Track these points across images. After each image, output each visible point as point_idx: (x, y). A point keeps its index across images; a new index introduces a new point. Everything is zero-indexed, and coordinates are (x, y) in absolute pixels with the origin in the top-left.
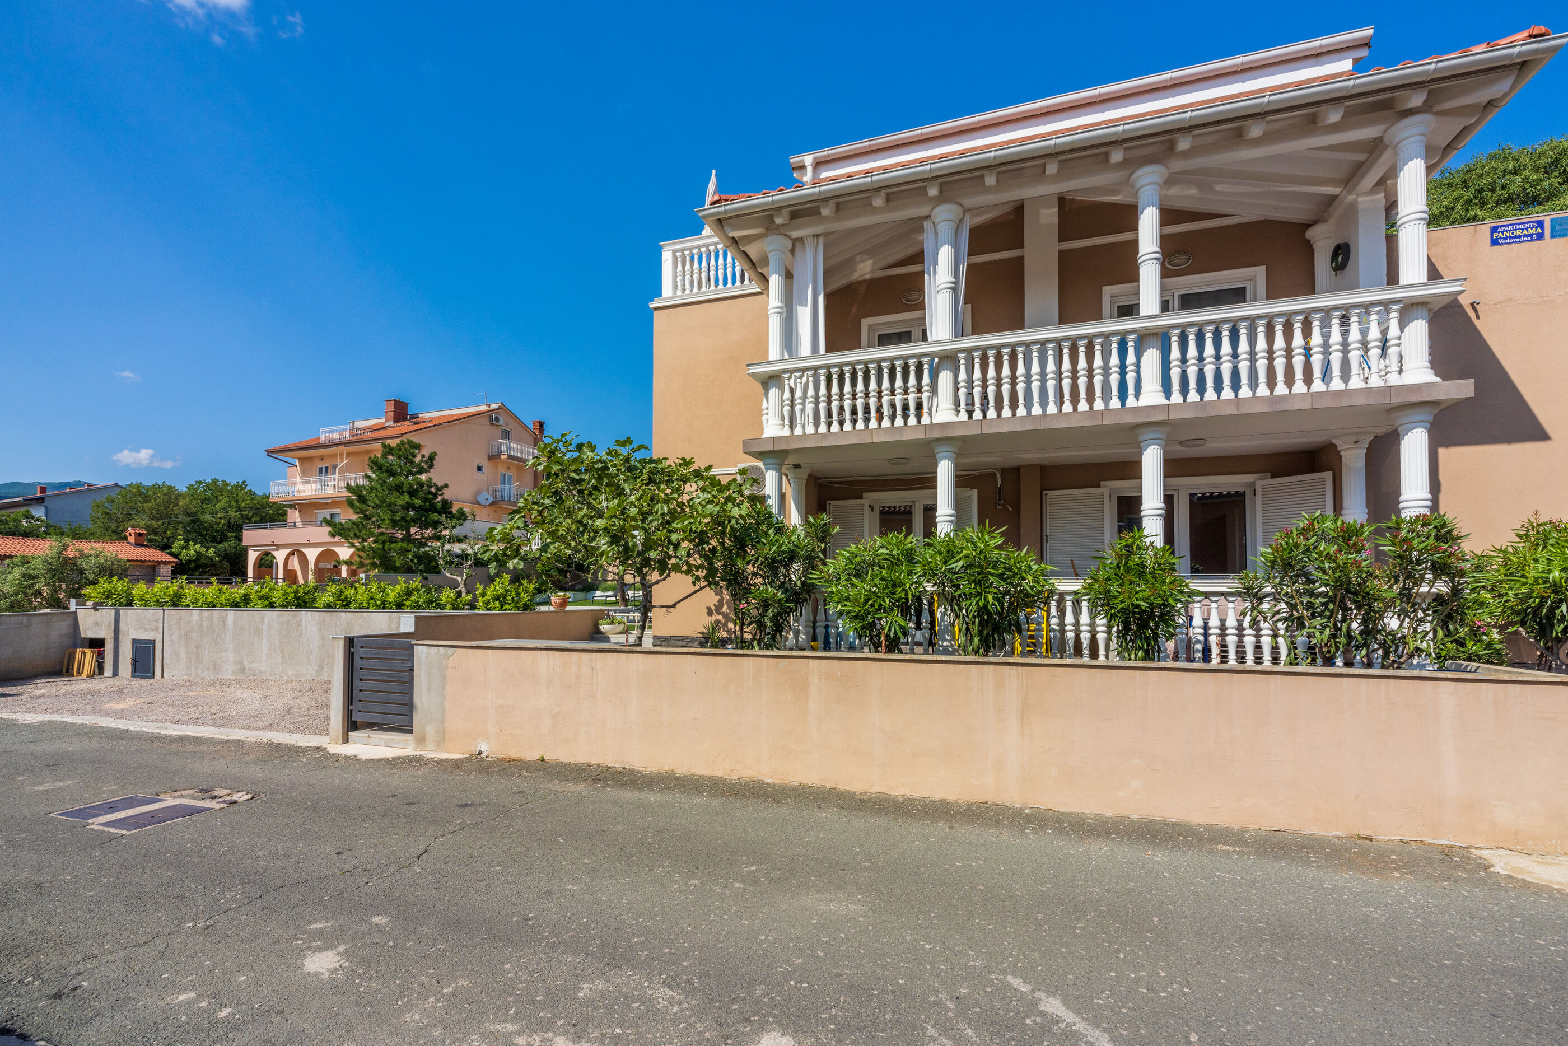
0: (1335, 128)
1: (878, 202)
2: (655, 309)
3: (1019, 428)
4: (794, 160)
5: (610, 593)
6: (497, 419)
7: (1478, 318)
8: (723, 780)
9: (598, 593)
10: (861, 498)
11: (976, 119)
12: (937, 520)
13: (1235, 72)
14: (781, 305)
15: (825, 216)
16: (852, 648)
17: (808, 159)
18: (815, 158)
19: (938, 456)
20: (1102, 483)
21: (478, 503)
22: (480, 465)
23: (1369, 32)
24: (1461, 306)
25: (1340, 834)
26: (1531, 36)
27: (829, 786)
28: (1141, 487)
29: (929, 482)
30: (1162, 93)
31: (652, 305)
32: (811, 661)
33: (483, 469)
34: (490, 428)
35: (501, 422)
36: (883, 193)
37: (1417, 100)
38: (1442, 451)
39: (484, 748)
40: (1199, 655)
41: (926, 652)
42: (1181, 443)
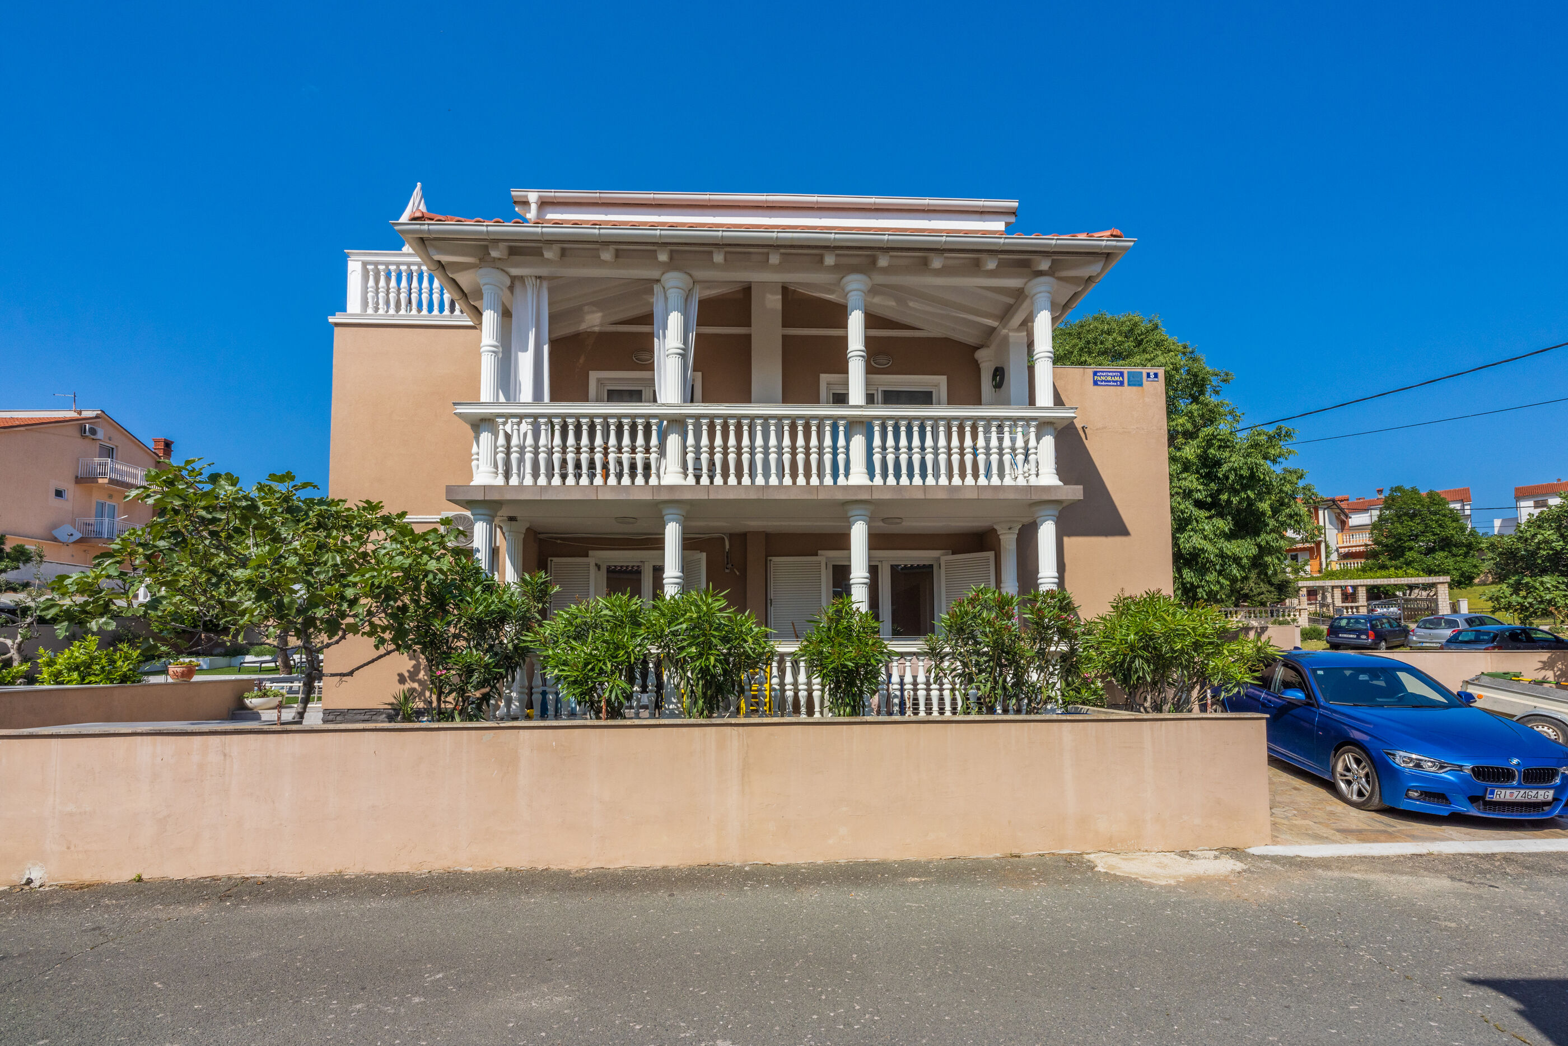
0: (992, 274)
1: (607, 256)
2: (337, 325)
3: (744, 497)
4: (516, 193)
5: (268, 658)
6: (93, 431)
7: (1086, 439)
8: (409, 877)
9: (249, 658)
10: (587, 556)
11: (707, 197)
12: (665, 581)
13: (923, 211)
14: (496, 343)
15: (548, 259)
16: (572, 715)
17: (533, 196)
18: (540, 197)
19: (666, 518)
20: (820, 552)
21: (55, 539)
22: (60, 488)
23: (1015, 204)
24: (1076, 428)
25: (998, 855)
26: (1112, 235)
27: (540, 868)
28: (850, 558)
29: (657, 543)
30: (868, 214)
31: (331, 320)
32: (521, 731)
33: (66, 495)
34: (80, 440)
35: (100, 434)
36: (612, 247)
37: (1045, 265)
38: (1066, 539)
39: (37, 874)
40: (896, 709)
41: (653, 716)
42: (883, 520)
